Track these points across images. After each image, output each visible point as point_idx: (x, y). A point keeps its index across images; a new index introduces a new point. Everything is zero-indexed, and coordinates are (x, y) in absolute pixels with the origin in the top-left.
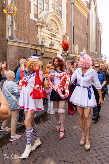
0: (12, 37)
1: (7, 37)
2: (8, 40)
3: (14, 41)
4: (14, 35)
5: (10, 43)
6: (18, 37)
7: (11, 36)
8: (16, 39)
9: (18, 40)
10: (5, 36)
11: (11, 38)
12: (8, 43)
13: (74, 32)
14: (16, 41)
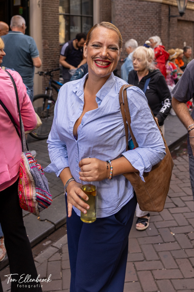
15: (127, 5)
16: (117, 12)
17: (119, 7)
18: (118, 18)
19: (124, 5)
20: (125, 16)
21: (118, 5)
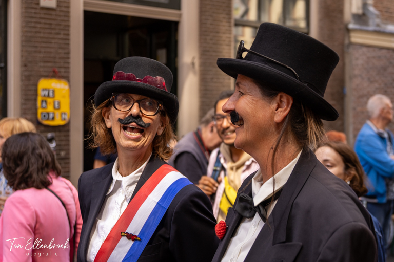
0: (364, 15)
1: (347, 16)
2: (351, 26)
3: (371, 28)
4: (372, 9)
5: (356, 38)
6: (387, 12)
7: (360, 12)
8: (378, 21)
9: (386, 24)
10: (341, 11)
11: (361, 18)
12: (349, 37)
14: (377, 29)
15: (374, 57)
16: (357, 72)
17: (360, 62)
18: (357, 81)
19: (368, 58)
20: (369, 79)
21: (357, 59)
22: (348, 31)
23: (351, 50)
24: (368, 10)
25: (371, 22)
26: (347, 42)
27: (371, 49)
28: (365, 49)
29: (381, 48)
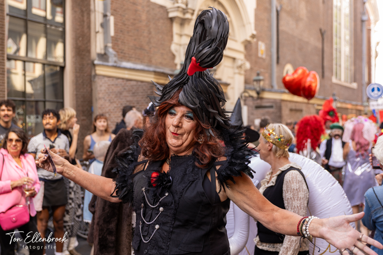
0: (105, 54)
1: (93, 55)
2: (96, 62)
3: (111, 64)
4: (111, 50)
5: (100, 71)
6: (122, 53)
7: (103, 52)
8: (115, 59)
9: (121, 61)
10: (89, 51)
11: (104, 56)
12: (95, 70)
13: (281, 28)
14: (115, 64)
18: (101, 102)
22: (94, 65)
23: (96, 79)
24: (108, 51)
25: (110, 60)
26: (93, 73)
27: (111, 79)
28: (106, 79)
29: (118, 78)
